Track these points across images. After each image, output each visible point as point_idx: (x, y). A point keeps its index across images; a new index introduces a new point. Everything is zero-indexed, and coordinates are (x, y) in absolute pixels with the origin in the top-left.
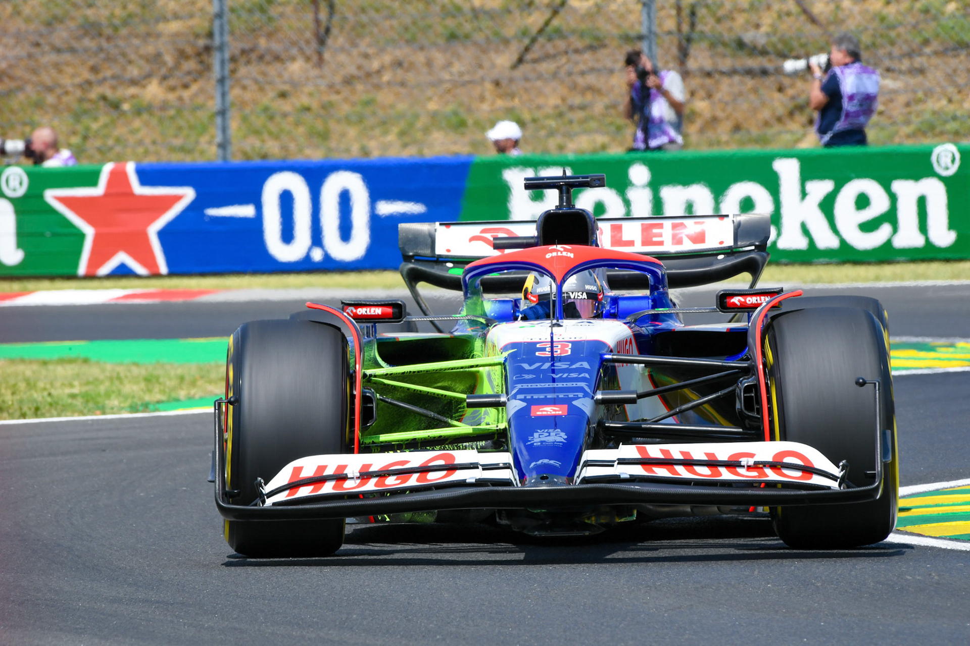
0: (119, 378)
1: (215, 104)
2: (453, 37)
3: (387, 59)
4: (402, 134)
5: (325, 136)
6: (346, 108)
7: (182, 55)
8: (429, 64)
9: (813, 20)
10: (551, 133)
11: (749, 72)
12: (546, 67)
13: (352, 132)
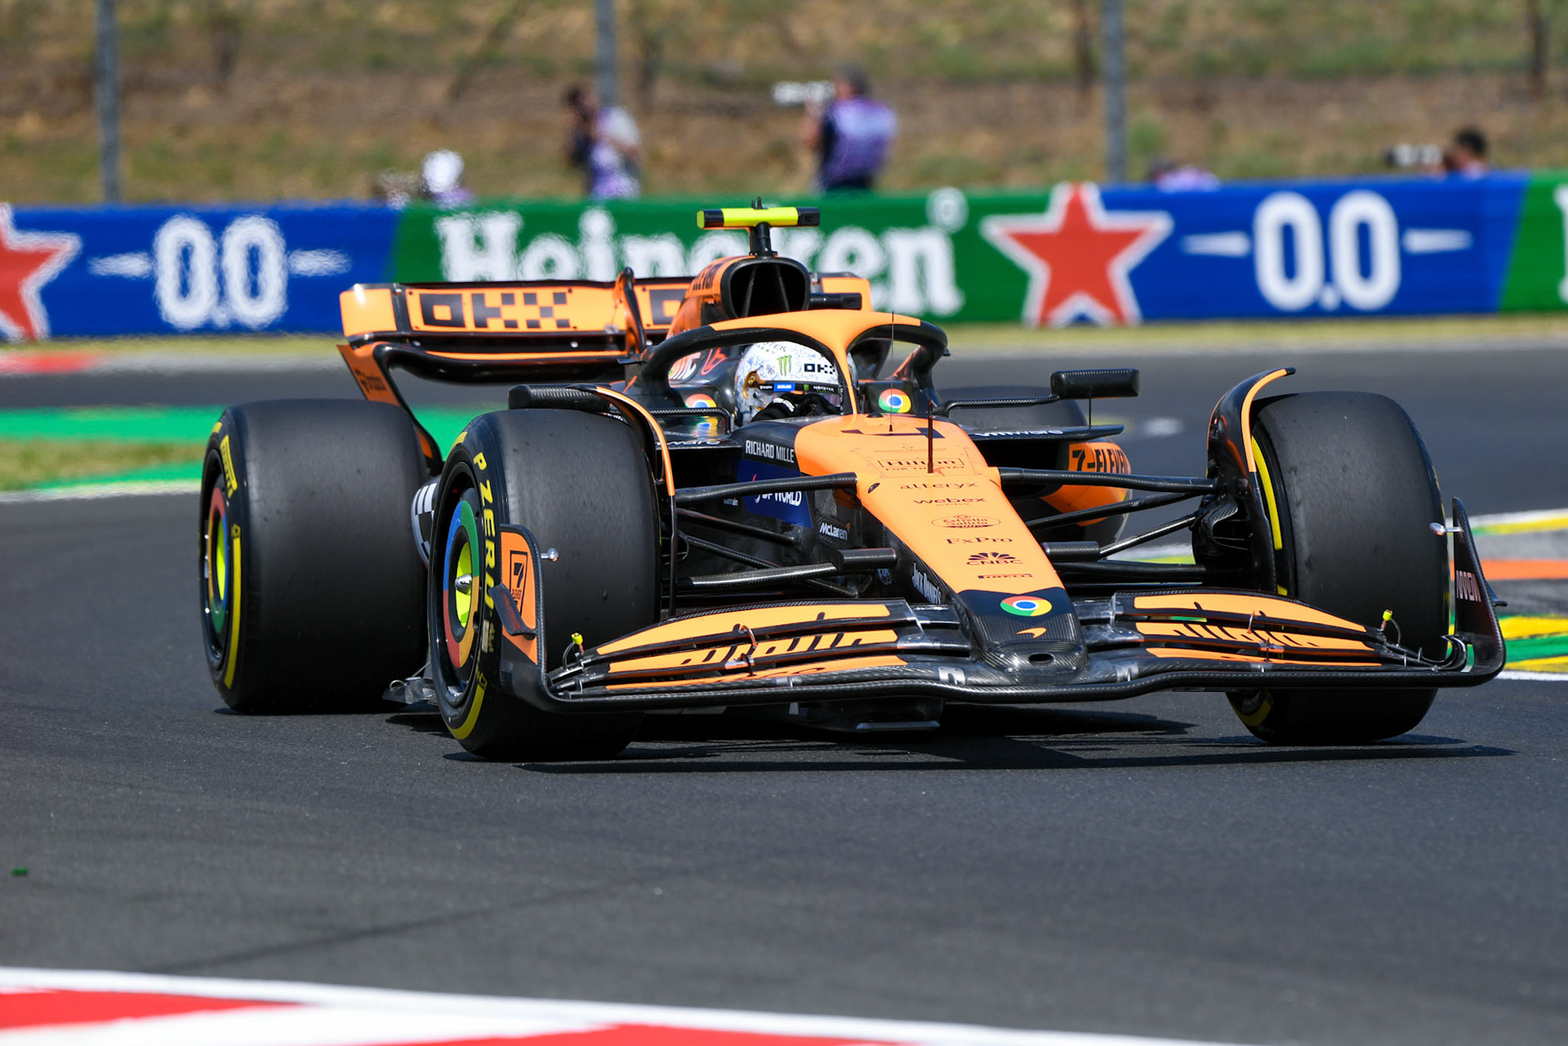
1: (100, 142)
3: (302, 88)
4: (320, 174)
5: (227, 177)
6: (254, 146)
7: (62, 84)
8: (351, 95)
11: (722, 110)
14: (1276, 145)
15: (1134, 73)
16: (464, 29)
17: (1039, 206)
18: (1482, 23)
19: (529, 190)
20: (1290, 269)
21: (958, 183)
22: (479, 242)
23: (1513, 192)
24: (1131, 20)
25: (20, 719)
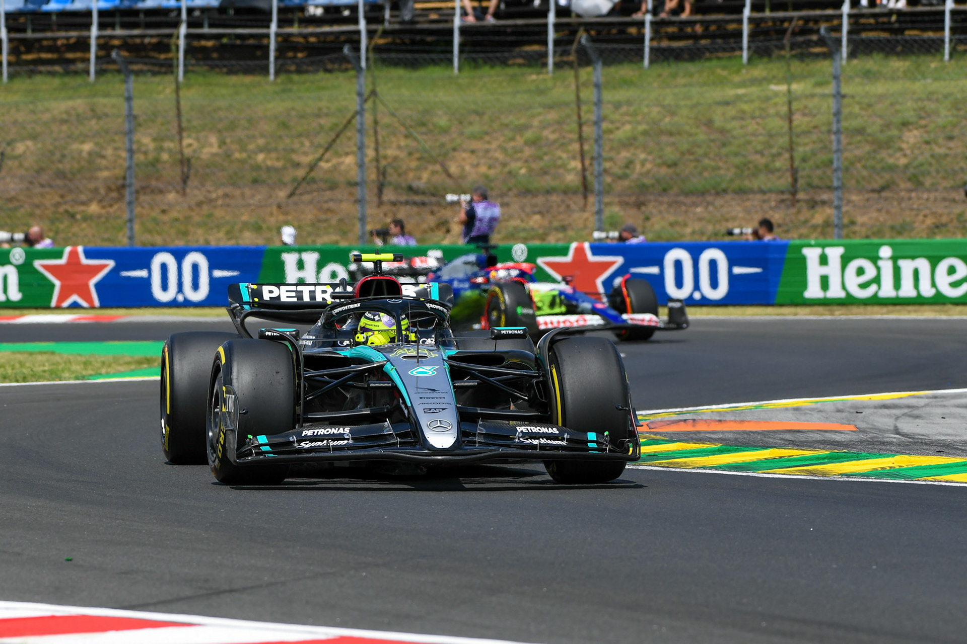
0: (70, 362)
1: (126, 216)
2: (255, 181)
3: (220, 192)
4: (228, 233)
5: (185, 233)
6: (197, 219)
7: (109, 189)
8: (243, 195)
9: (449, 176)
10: (309, 234)
11: (415, 203)
12: (306, 198)
13: (200, 231)
14: (672, 225)
15: (608, 190)
16: (297, 165)
17: (564, 252)
18: (769, 170)
19: (326, 240)
20: (679, 284)
21: (524, 241)
22: (301, 265)
23: (784, 248)
24: (607, 165)
25: (74, 487)
